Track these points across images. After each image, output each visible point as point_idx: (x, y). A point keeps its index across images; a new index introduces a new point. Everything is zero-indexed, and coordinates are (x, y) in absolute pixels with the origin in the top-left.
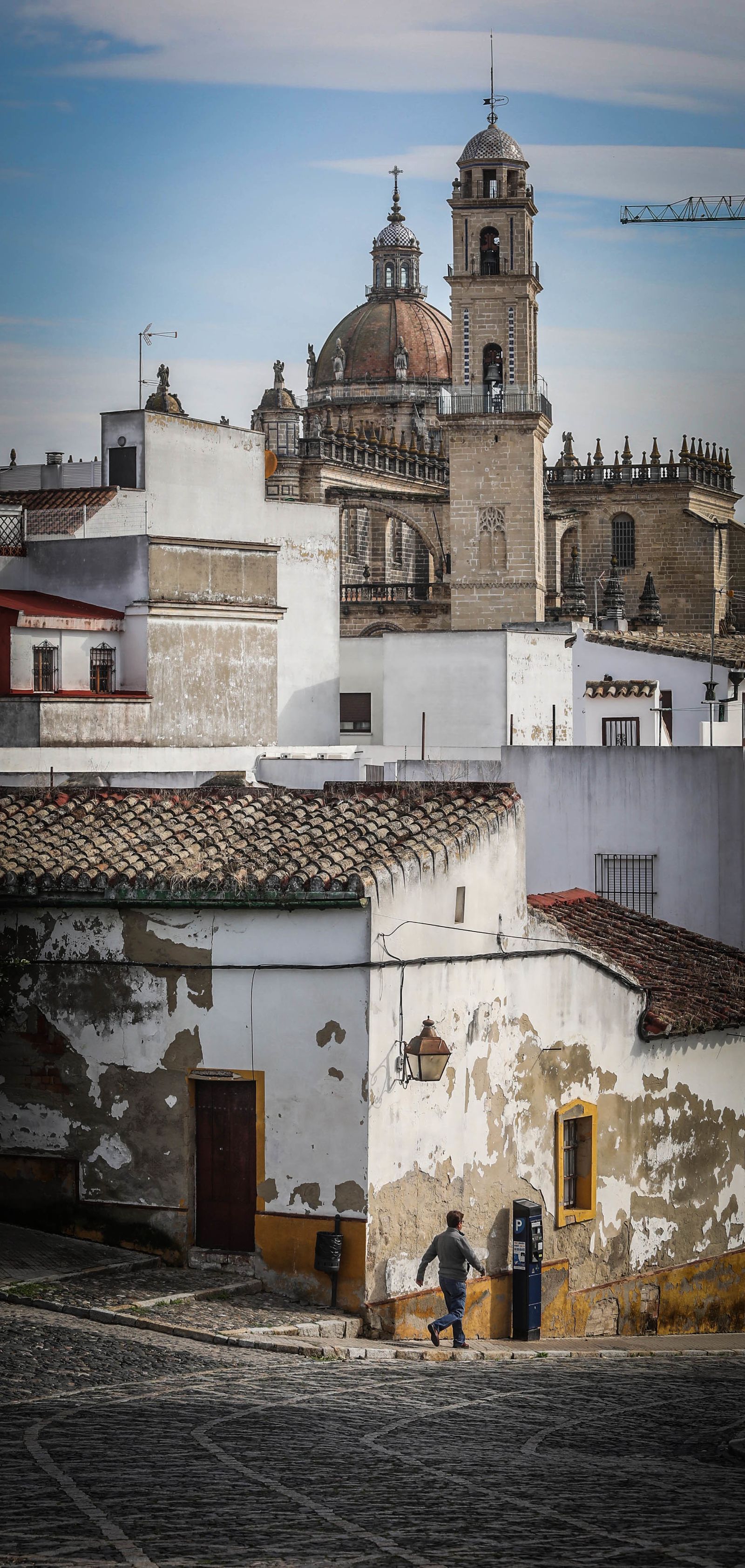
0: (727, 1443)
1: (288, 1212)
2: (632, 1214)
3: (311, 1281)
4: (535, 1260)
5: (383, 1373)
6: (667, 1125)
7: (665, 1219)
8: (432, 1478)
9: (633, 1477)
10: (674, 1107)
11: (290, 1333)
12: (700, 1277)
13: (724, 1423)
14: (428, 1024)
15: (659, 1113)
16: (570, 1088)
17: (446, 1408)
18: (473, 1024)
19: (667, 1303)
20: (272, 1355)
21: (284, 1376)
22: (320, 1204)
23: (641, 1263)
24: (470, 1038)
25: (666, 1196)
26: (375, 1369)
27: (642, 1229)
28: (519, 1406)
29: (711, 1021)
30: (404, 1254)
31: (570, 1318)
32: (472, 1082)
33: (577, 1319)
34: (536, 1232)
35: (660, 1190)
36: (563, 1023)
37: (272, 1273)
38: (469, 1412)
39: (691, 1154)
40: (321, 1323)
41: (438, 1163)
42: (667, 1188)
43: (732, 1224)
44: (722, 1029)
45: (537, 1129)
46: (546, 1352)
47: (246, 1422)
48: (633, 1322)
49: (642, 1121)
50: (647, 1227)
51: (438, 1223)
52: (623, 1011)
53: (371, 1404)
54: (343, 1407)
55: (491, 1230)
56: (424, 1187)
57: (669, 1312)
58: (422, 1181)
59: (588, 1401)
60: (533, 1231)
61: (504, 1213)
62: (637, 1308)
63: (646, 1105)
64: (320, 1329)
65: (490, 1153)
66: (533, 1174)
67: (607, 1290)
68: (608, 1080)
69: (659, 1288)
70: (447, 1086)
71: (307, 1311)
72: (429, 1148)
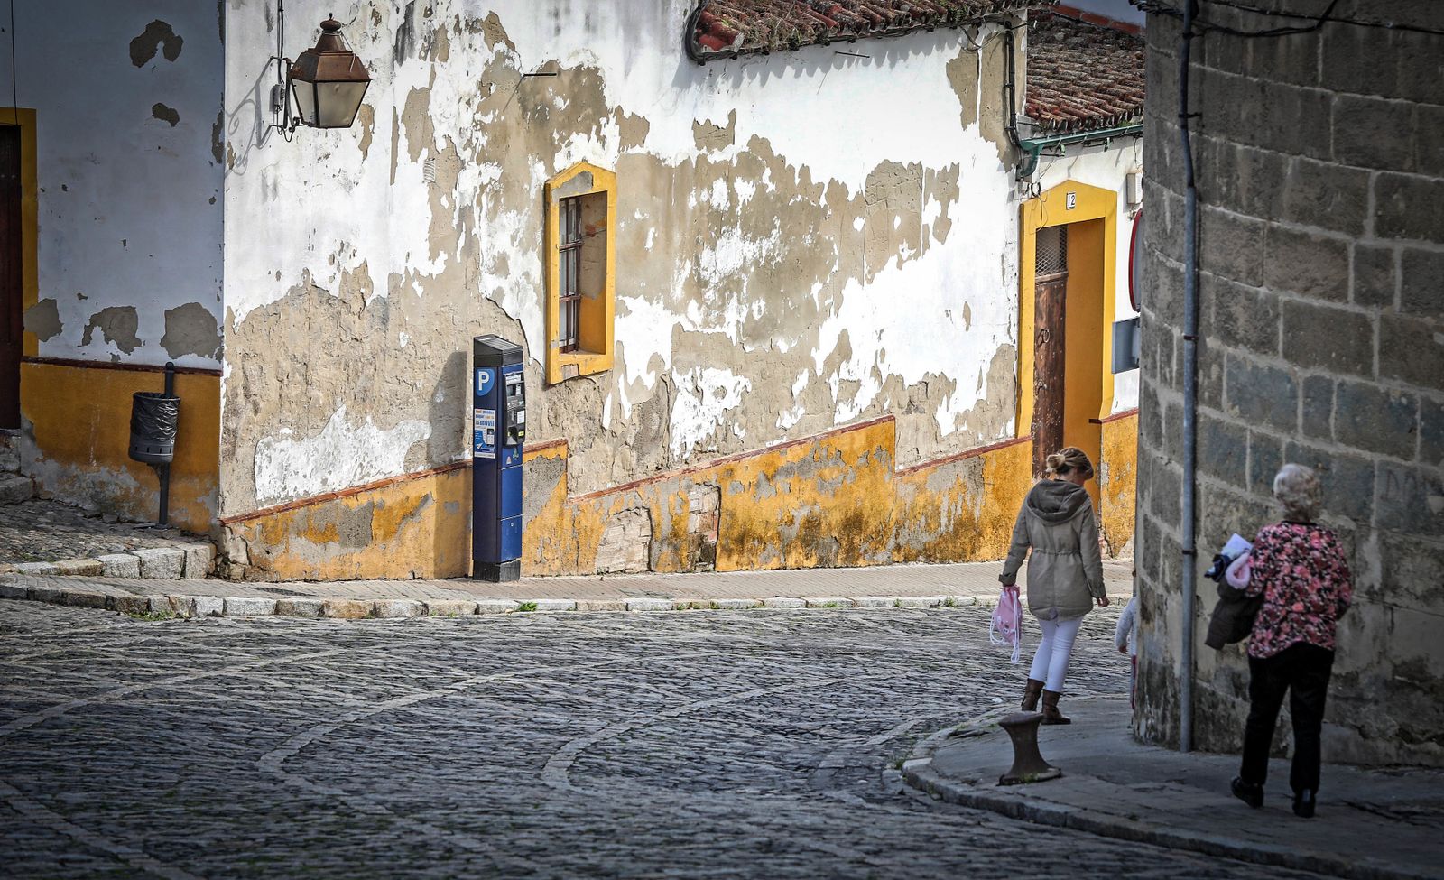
0: (899, 766)
1: (81, 358)
2: (674, 362)
3: (123, 480)
4: (511, 441)
5: (263, 641)
6: (733, 208)
7: (729, 372)
8: (419, 838)
9: (773, 834)
10: (747, 177)
11: (87, 572)
12: (788, 471)
13: (878, 729)
14: (330, 27)
15: (720, 186)
16: (570, 143)
17: (388, 704)
18: (405, 30)
19: (733, 515)
20: (60, 611)
21: (88, 649)
22: (138, 343)
23: (690, 448)
24: (399, 54)
25: (731, 332)
26: (248, 635)
27: (691, 387)
28: (515, 700)
29: (810, 29)
30: (286, 431)
31: (569, 541)
32: (403, 130)
33: (580, 545)
34: (514, 393)
35: (720, 320)
36: (558, 30)
37: (52, 466)
38: (432, 712)
39: (773, 258)
40: (142, 553)
41: (345, 273)
42: (734, 315)
43: (842, 381)
44: (828, 44)
45: (512, 214)
46: (534, 601)
47: (42, 737)
48: (676, 549)
49: (692, 202)
50: (700, 384)
51: (344, 377)
52: (660, 10)
53: (256, 698)
54: (206, 704)
55: (436, 389)
56: (321, 315)
57: (736, 533)
58: (316, 303)
59: (632, 690)
60: (508, 391)
61: (459, 358)
62: (682, 525)
63: (699, 173)
64: (141, 563)
65: (433, 256)
66: (507, 291)
67: (632, 493)
68: (635, 128)
69: (719, 490)
70: (360, 137)
71: (115, 531)
72: (327, 246)
